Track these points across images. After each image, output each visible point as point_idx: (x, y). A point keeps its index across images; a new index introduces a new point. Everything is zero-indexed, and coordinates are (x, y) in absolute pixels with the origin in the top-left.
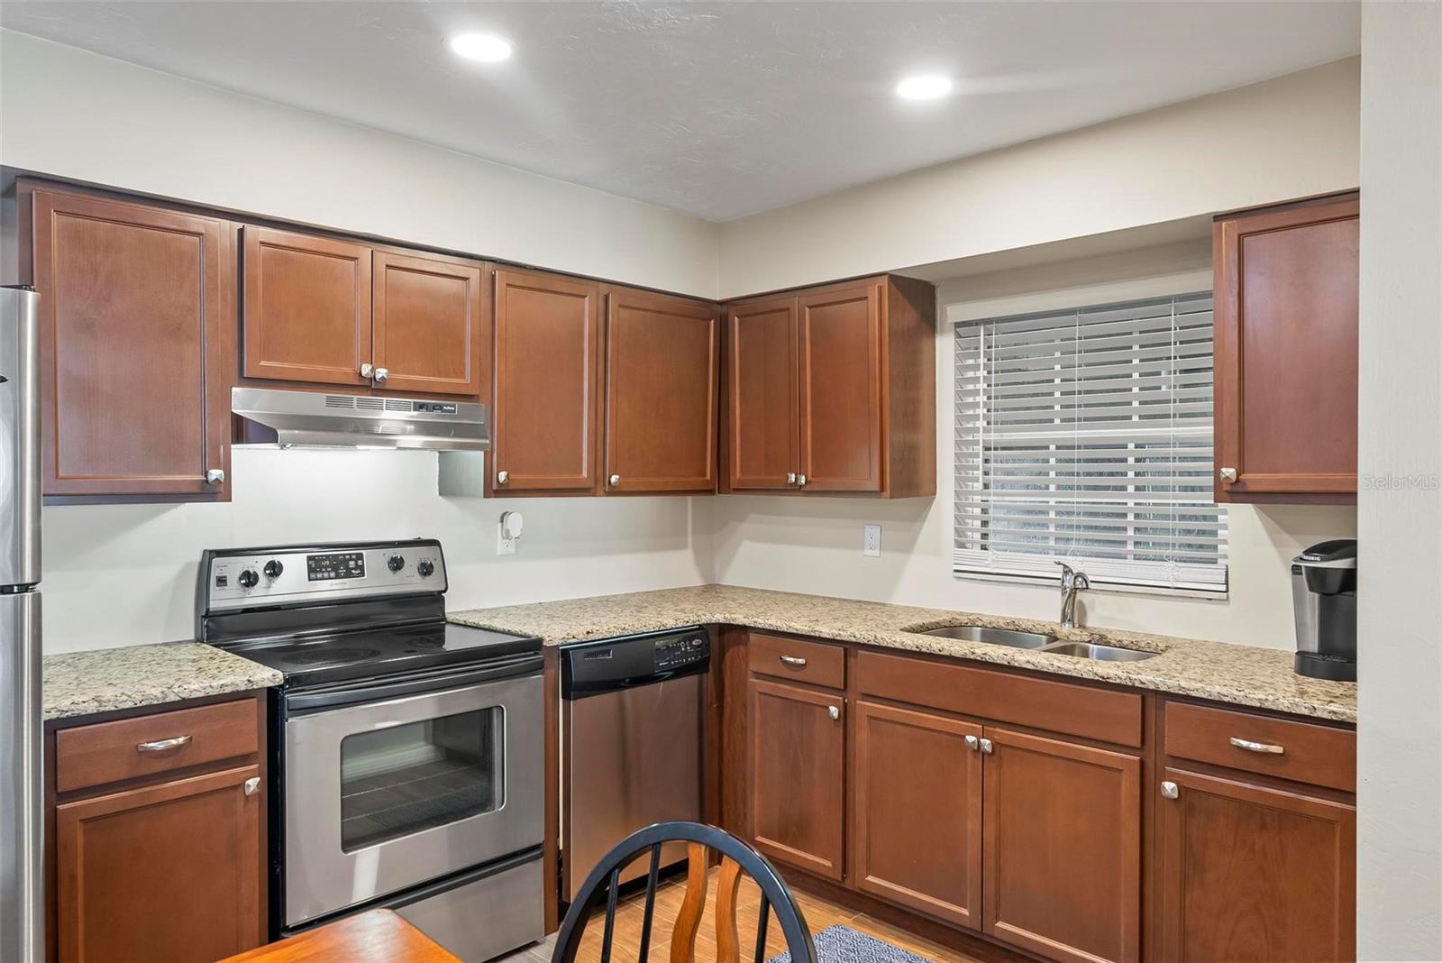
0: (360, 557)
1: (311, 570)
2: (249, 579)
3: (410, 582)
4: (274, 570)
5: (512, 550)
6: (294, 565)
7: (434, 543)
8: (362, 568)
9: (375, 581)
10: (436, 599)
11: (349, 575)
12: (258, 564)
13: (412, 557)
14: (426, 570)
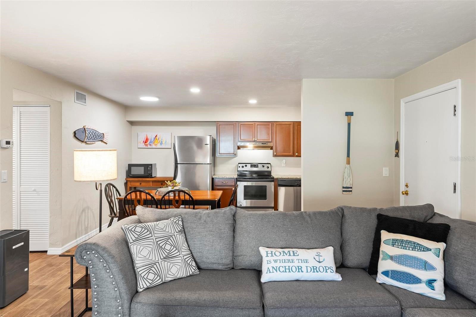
0: (258, 165)
1: (251, 166)
2: (243, 167)
3: (265, 169)
4: (246, 166)
5: (285, 166)
6: (249, 166)
7: (270, 164)
8: (258, 167)
9: (260, 169)
10: (270, 172)
11: (256, 167)
12: (244, 165)
13: (266, 166)
14: (268, 167)
